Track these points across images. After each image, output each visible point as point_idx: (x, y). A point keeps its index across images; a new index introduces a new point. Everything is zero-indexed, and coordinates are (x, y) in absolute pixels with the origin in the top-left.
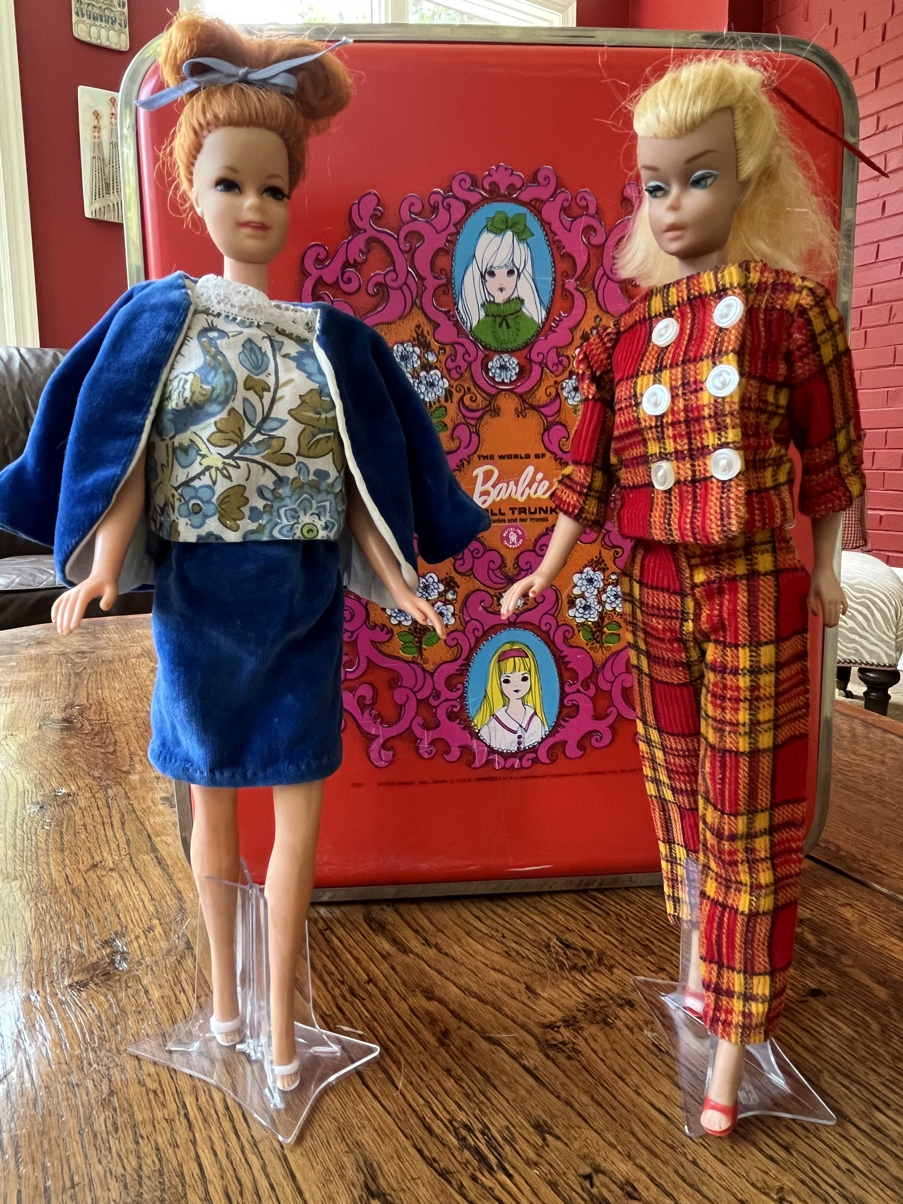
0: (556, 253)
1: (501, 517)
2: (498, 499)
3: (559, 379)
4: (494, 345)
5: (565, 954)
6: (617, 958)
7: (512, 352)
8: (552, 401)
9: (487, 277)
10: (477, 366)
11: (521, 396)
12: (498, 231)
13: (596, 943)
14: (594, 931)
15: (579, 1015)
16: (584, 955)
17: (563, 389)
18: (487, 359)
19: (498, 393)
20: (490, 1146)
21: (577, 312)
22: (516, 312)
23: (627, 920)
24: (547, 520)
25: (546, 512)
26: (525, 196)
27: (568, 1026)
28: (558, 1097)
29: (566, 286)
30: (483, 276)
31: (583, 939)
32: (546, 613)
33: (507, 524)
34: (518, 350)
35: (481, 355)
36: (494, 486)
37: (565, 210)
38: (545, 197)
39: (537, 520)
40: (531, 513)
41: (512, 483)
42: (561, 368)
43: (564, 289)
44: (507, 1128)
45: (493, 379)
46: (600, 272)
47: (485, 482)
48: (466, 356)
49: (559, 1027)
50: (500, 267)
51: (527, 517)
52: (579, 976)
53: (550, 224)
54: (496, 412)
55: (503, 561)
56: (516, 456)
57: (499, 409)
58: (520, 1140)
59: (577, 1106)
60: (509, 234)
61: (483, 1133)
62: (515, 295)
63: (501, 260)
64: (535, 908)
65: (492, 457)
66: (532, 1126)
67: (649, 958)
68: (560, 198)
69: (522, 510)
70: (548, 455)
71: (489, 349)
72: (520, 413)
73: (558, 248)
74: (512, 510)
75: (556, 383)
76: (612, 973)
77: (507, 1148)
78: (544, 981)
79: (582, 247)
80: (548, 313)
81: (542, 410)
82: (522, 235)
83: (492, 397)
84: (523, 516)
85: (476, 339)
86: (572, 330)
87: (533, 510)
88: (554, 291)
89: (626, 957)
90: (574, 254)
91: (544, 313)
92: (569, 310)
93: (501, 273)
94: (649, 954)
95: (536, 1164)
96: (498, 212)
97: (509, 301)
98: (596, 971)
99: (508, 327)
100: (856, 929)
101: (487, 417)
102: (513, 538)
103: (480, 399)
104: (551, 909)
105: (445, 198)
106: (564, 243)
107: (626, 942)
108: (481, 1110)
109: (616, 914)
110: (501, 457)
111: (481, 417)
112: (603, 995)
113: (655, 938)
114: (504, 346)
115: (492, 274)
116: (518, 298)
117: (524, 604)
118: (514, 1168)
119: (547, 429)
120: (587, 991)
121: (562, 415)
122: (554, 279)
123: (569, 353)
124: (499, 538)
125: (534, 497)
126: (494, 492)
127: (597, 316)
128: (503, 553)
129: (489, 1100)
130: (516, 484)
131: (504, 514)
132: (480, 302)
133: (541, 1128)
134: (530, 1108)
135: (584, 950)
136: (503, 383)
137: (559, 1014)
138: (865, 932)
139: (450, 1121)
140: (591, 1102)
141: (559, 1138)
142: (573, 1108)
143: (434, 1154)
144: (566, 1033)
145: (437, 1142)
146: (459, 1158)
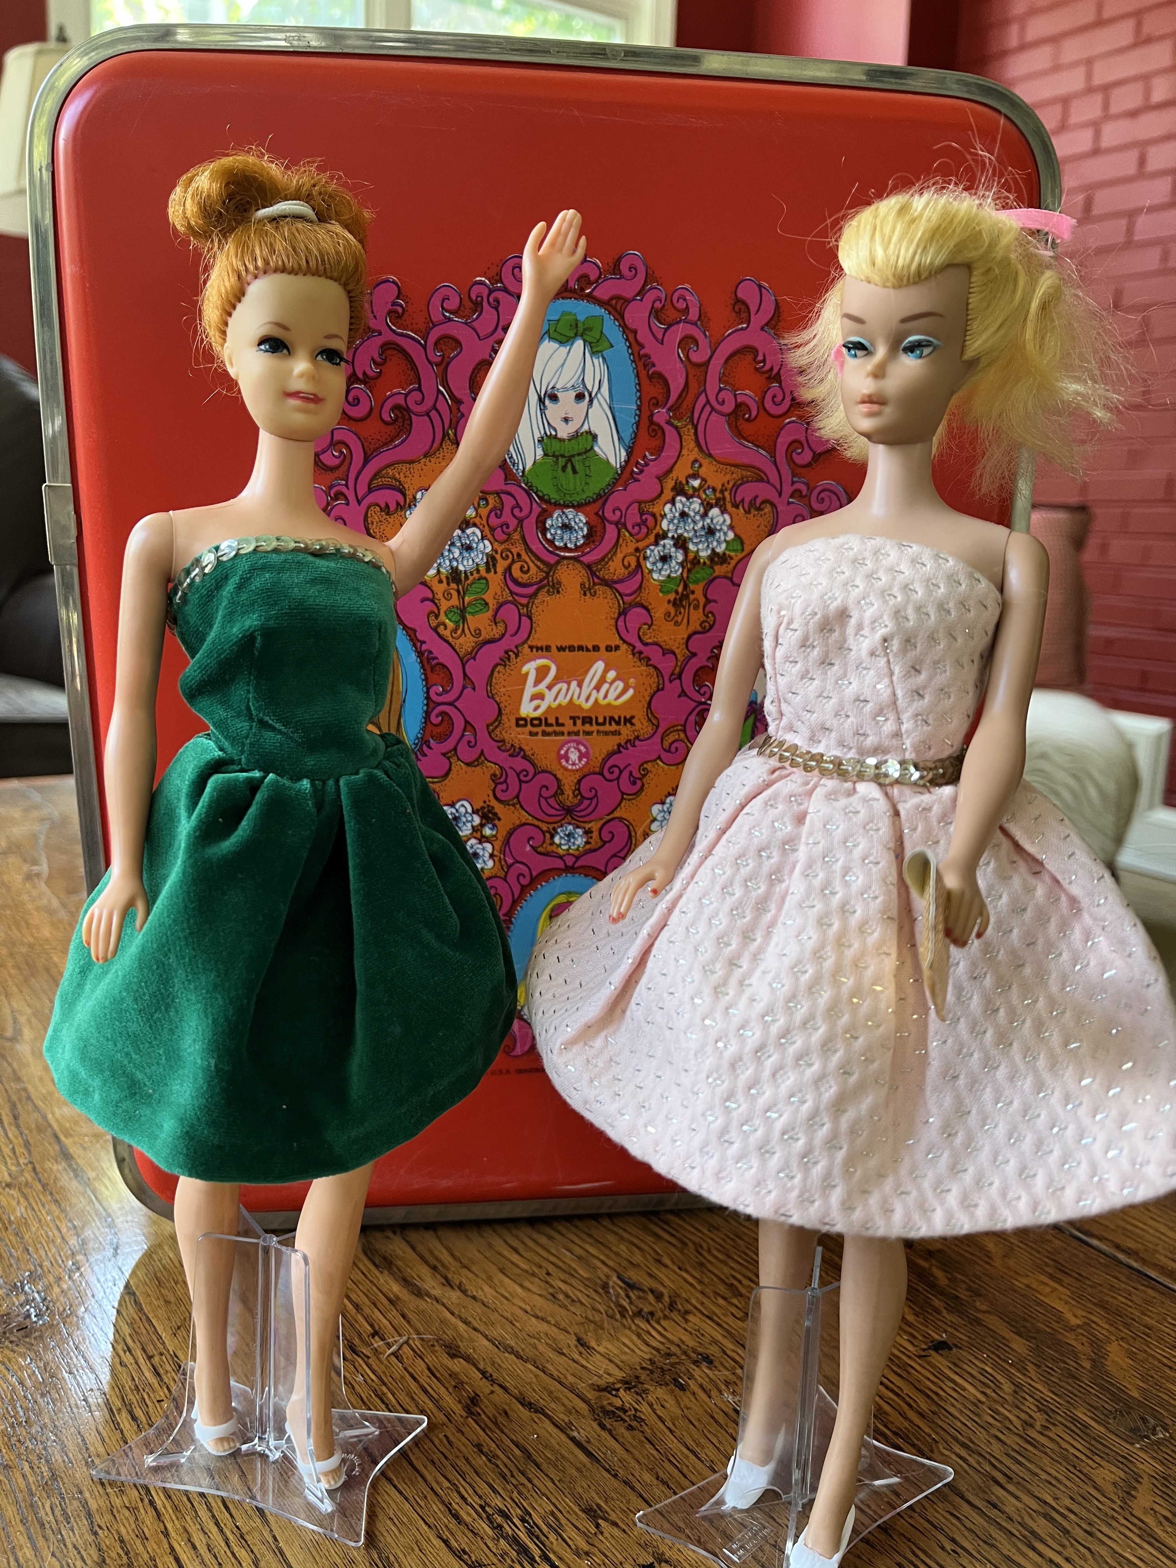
0: (643, 374)
1: (558, 729)
2: (554, 705)
3: (641, 545)
4: (554, 496)
5: (628, 1296)
6: (694, 1301)
7: (578, 507)
8: (632, 574)
9: (547, 402)
10: (530, 524)
11: (589, 567)
12: (565, 340)
13: (668, 1283)
14: (665, 1266)
15: (643, 1376)
16: (651, 1297)
17: (646, 558)
18: (545, 515)
19: (558, 563)
20: (530, 1534)
21: (669, 453)
22: (587, 451)
23: (709, 1251)
24: (620, 734)
25: (618, 723)
26: (602, 292)
27: (629, 1389)
28: (615, 1476)
29: (655, 419)
30: (541, 401)
31: (650, 1275)
32: (615, 855)
33: (565, 738)
34: (588, 504)
35: (536, 510)
36: (550, 687)
37: (656, 313)
38: (629, 295)
39: (606, 733)
40: (598, 724)
41: (574, 684)
42: (644, 530)
43: (652, 422)
44: (553, 1514)
45: (551, 542)
46: (702, 399)
47: (537, 682)
48: (516, 511)
49: (618, 1390)
50: (565, 389)
51: (594, 728)
52: (643, 1325)
53: (635, 332)
54: (556, 588)
55: (559, 787)
56: (581, 648)
57: (559, 583)
58: (569, 1528)
59: (638, 1486)
60: (579, 343)
61: (523, 1520)
62: (586, 427)
63: (567, 379)
64: (591, 1236)
65: (548, 648)
66: (583, 1511)
67: (735, 1301)
68: (650, 296)
69: (587, 720)
70: (624, 647)
71: (548, 502)
72: (586, 590)
73: (645, 366)
74: (574, 719)
75: (637, 550)
76: (687, 1321)
77: (552, 1537)
78: (601, 1331)
79: (679, 365)
80: (629, 454)
81: (616, 586)
82: (595, 347)
83: (551, 567)
84: (587, 727)
85: (531, 487)
86: (661, 478)
87: (601, 720)
88: (638, 424)
89: (705, 1300)
90: (667, 376)
91: (624, 453)
92: (658, 451)
93: (567, 398)
94: (735, 1296)
95: (587, 1554)
96: (564, 313)
97: (576, 435)
98: (666, 1317)
99: (575, 471)
100: (998, 1263)
101: (542, 596)
102: (574, 756)
103: (533, 569)
104: (611, 1238)
105: (491, 292)
106: (654, 359)
107: (706, 1280)
108: (520, 1493)
109: (694, 1243)
110: (561, 649)
111: (535, 594)
112: (674, 1349)
113: (744, 1276)
114: (568, 498)
115: (554, 398)
116: (589, 432)
117: (587, 843)
118: (560, 1559)
119: (623, 613)
120: (655, 1344)
121: (644, 594)
122: (639, 408)
123: (655, 510)
124: (554, 755)
125: (603, 702)
126: (549, 696)
127: (696, 461)
128: (559, 776)
129: (530, 1481)
130: (580, 685)
131: (563, 725)
132: (537, 436)
133: (593, 1513)
134: (580, 1490)
135: (652, 1291)
136: (565, 548)
137: (620, 1374)
138: (1008, 1268)
139: (483, 1508)
140: (655, 1482)
141: (615, 1524)
142: (633, 1488)
143: (464, 1546)
144: (627, 1398)
145: (466, 1531)
146: (494, 1550)
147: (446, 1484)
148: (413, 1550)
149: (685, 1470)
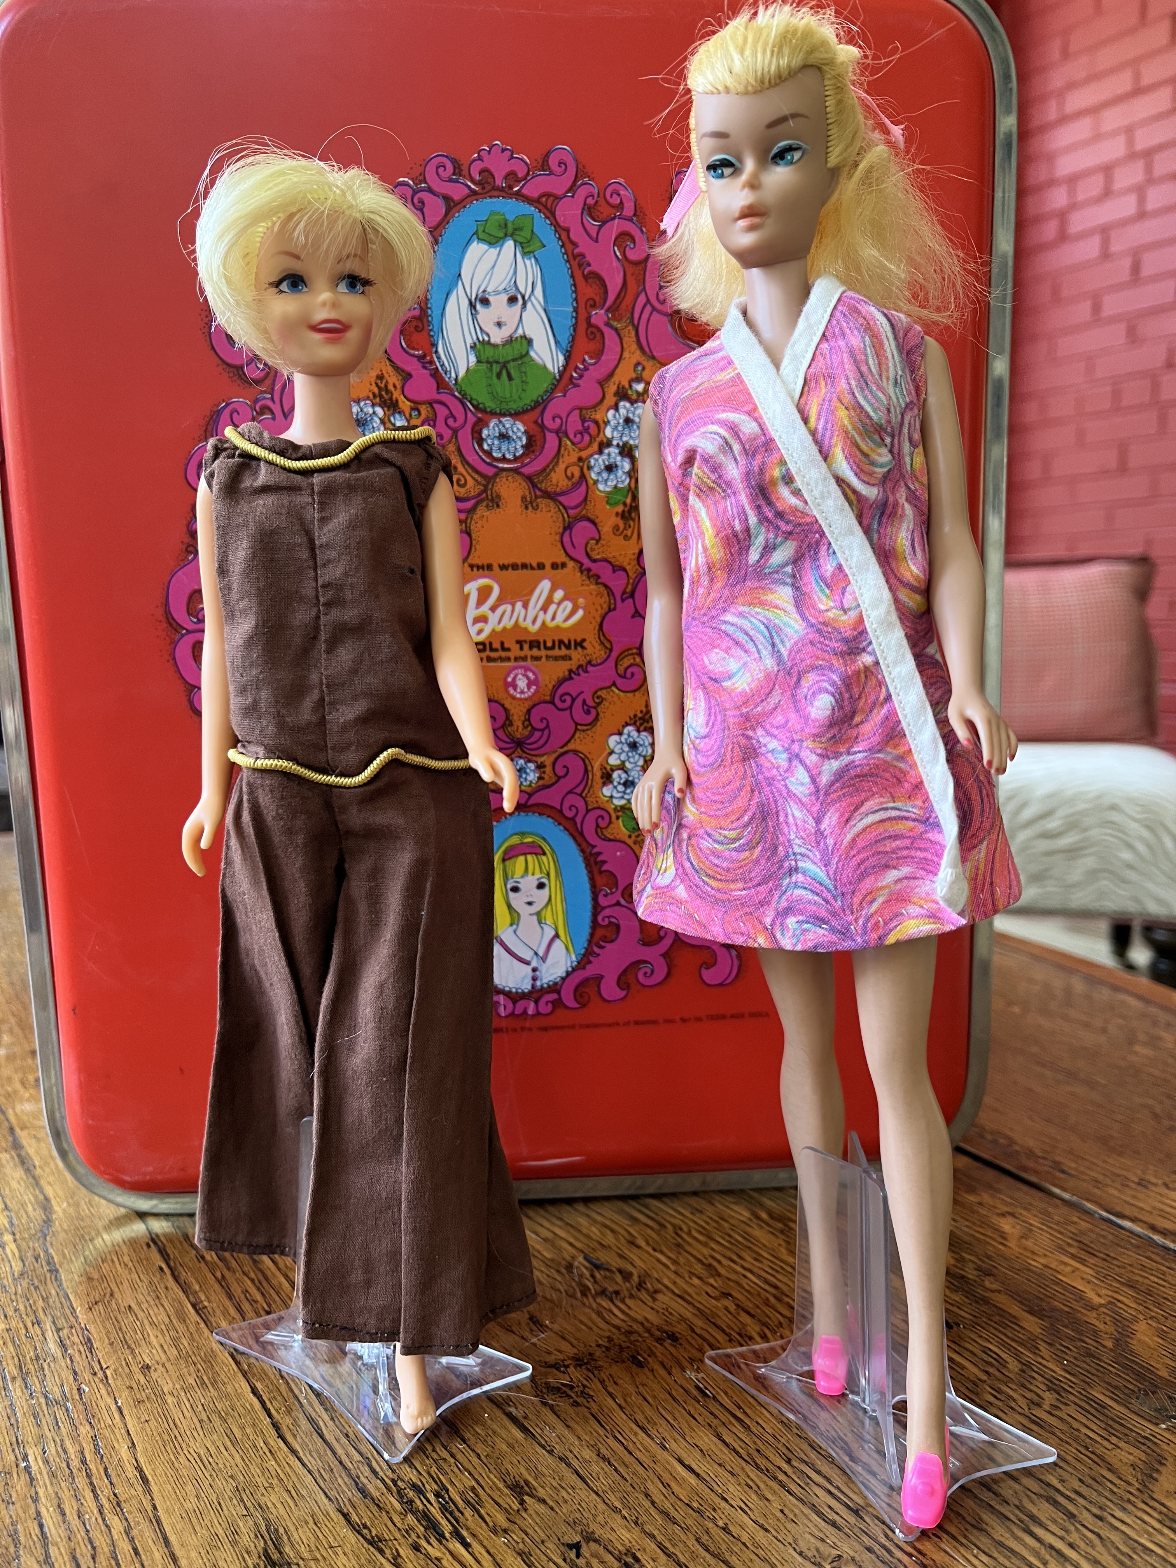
0: (578, 274)
1: (504, 654)
2: (499, 628)
3: (584, 454)
4: (490, 405)
5: (593, 1276)
6: (666, 1281)
7: (516, 415)
8: (576, 486)
9: (478, 306)
10: (465, 435)
11: (529, 478)
12: (494, 241)
13: (638, 1263)
14: (639, 1247)
15: (598, 1353)
16: (619, 1278)
17: (590, 468)
18: (480, 424)
19: (496, 475)
20: (444, 1509)
21: (610, 357)
22: (522, 357)
23: (689, 1233)
24: (570, 659)
25: (568, 647)
26: (532, 189)
27: (580, 1366)
28: (550, 1452)
29: (593, 321)
30: (472, 306)
31: (620, 1256)
32: (570, 792)
33: (512, 664)
34: (525, 411)
35: (471, 419)
36: (493, 609)
37: (590, 210)
38: (560, 192)
39: (556, 658)
40: (546, 648)
41: (519, 605)
42: (587, 438)
43: (589, 324)
44: (473, 1489)
45: (489, 453)
46: (642, 299)
47: (480, 602)
48: (450, 422)
49: (567, 1367)
50: (497, 293)
51: (543, 653)
52: (606, 1304)
53: (568, 231)
54: (495, 502)
55: (507, 718)
56: (524, 566)
57: (498, 496)
58: (489, 1505)
59: (575, 1463)
60: (510, 244)
61: (437, 1495)
62: (520, 332)
63: (498, 281)
64: (561, 1219)
65: (490, 567)
66: (508, 1487)
67: (712, 1281)
68: (582, 193)
69: (534, 644)
70: (571, 564)
71: (484, 411)
72: (528, 504)
73: (580, 265)
74: (520, 643)
75: (580, 459)
76: (654, 1299)
77: (468, 1513)
78: (557, 1310)
79: (615, 263)
80: (568, 358)
81: (561, 498)
82: (526, 248)
83: (488, 480)
84: (535, 652)
85: (464, 396)
86: (602, 383)
87: (549, 644)
88: (575, 327)
89: (678, 1280)
90: (603, 275)
91: (561, 358)
92: (598, 355)
93: (499, 302)
94: (712, 1276)
95: (505, 1531)
96: (492, 213)
97: (510, 341)
98: (633, 1297)
99: (510, 378)
100: (1014, 1245)
101: (481, 511)
102: (522, 683)
103: (470, 482)
104: (582, 1220)
105: (415, 192)
106: (588, 258)
107: (682, 1260)
108: (440, 1468)
109: (674, 1226)
110: (503, 567)
111: (474, 509)
112: (636, 1327)
113: (724, 1256)
114: (504, 406)
115: (485, 302)
116: (524, 337)
117: (540, 778)
118: (474, 1535)
119: (568, 527)
120: (617, 1322)
121: (589, 507)
122: (576, 310)
123: (598, 416)
124: (501, 683)
125: (551, 625)
126: (493, 618)
127: (638, 364)
128: (507, 705)
129: (453, 1456)
130: (525, 606)
131: (509, 650)
132: (469, 342)
133: (519, 1489)
134: (509, 1467)
135: (620, 1271)
136: (504, 459)
137: (570, 1351)
138: (1025, 1248)
139: (394, 1482)
140: (595, 1458)
141: (544, 1502)
142: (569, 1465)
143: (366, 1520)
144: (576, 1374)
145: (371, 1505)
146: (398, 1525)
147: (357, 1457)
148: (307, 1523)
149: (631, 1447)
